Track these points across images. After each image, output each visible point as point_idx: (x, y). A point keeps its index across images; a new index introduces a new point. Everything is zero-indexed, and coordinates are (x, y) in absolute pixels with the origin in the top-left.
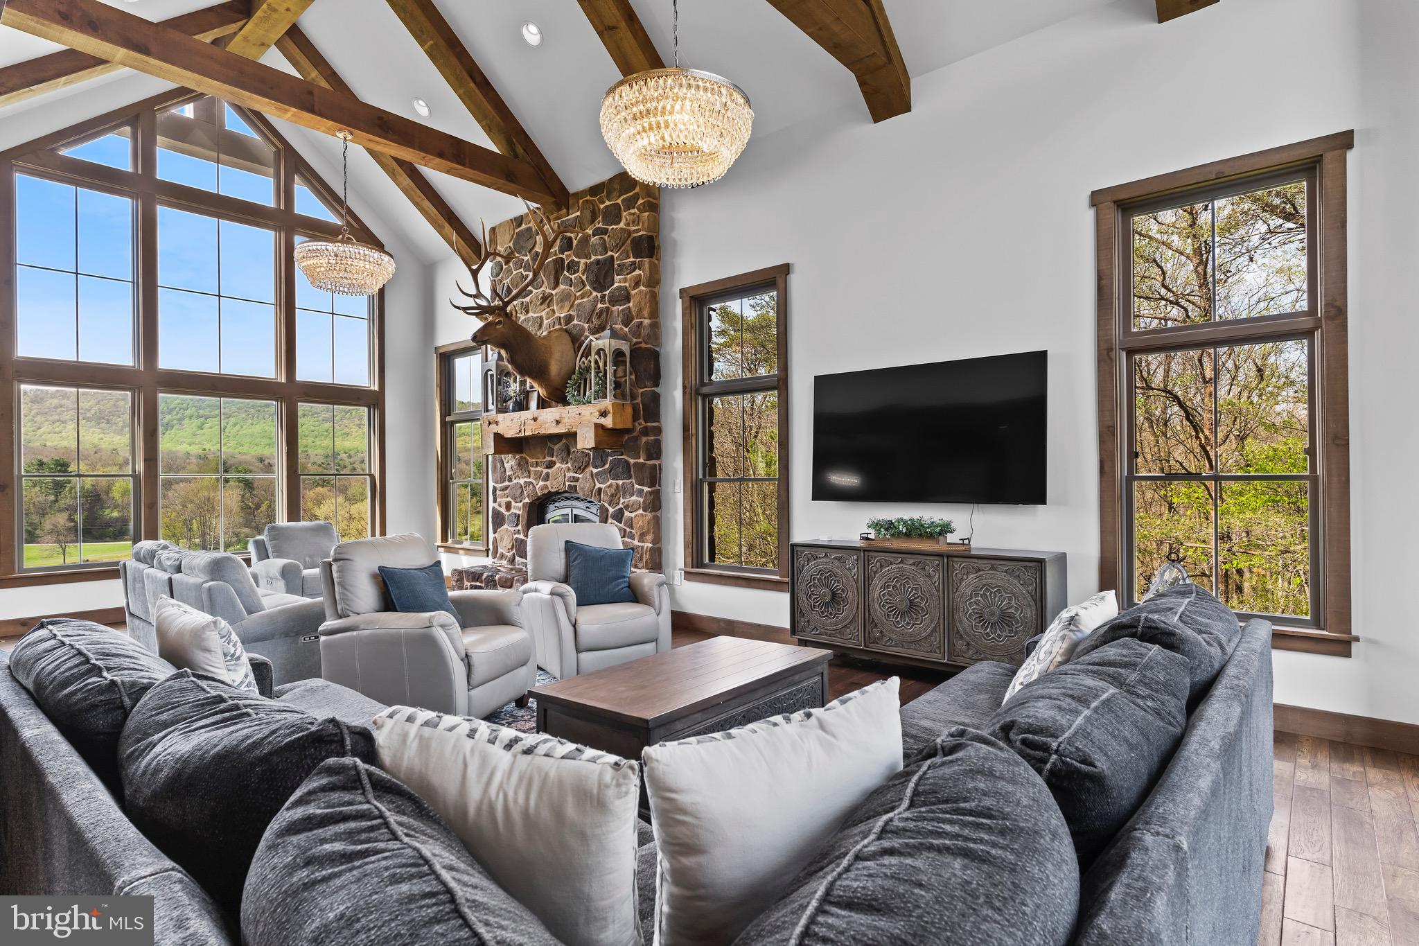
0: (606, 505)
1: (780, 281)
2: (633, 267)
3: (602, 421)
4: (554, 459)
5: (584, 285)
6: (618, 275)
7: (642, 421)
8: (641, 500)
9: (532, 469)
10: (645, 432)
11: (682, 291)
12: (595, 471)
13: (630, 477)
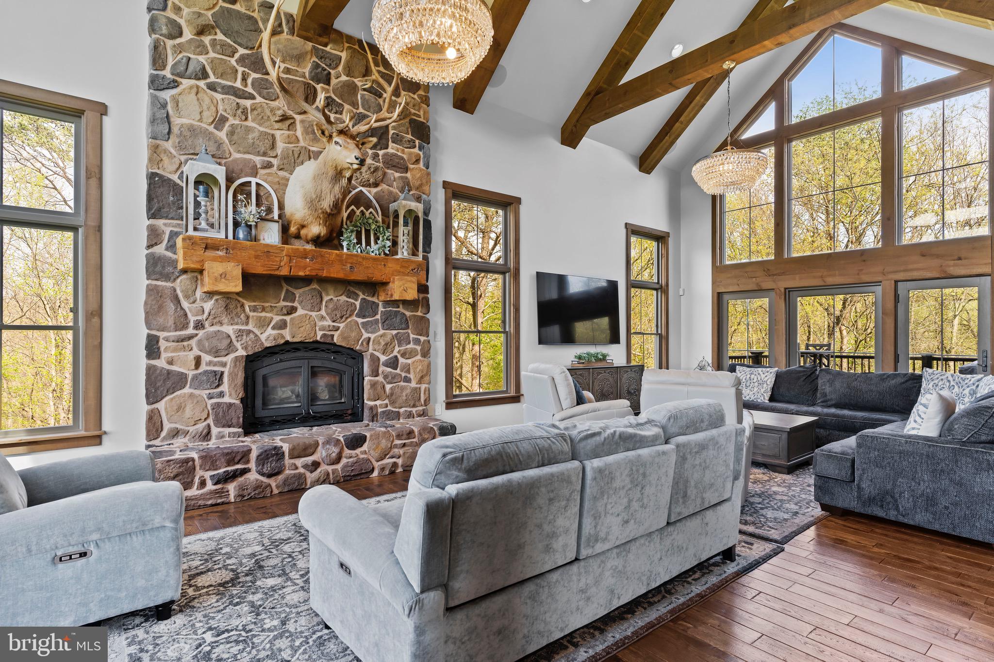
0: (377, 354)
2: (411, 144)
4: (296, 304)
6: (393, 142)
8: (419, 348)
9: (251, 314)
11: (446, 185)
12: (360, 320)
13: (407, 328)
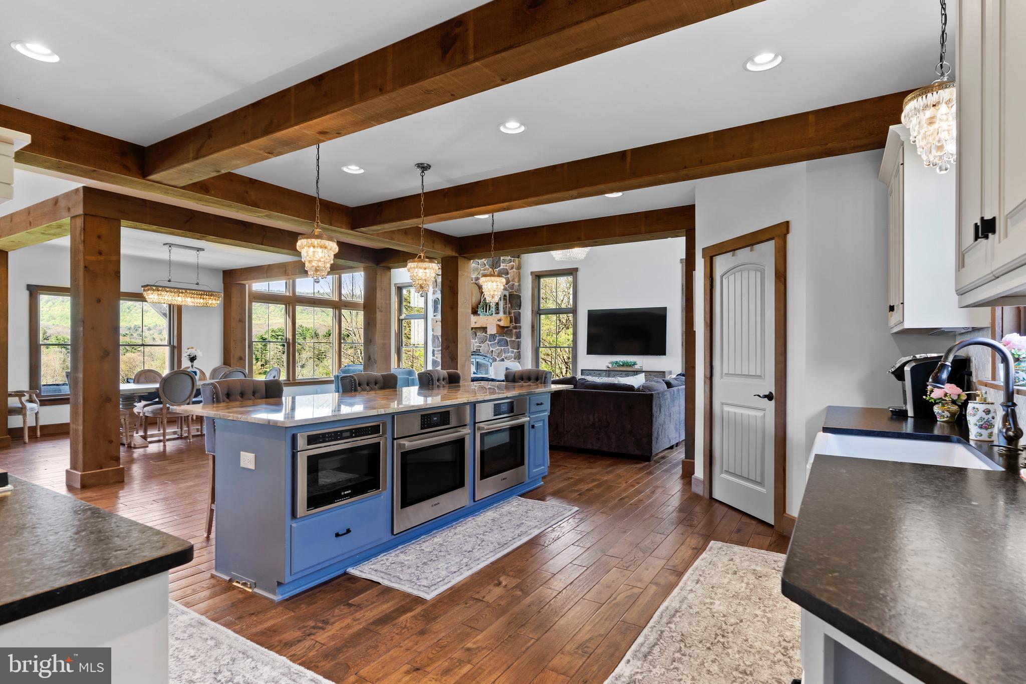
0: (496, 357)
1: (574, 273)
2: (510, 261)
3: (499, 323)
5: (485, 265)
6: (502, 263)
7: (514, 323)
8: (513, 355)
10: (516, 328)
11: (532, 273)
12: (490, 343)
13: (508, 346)
